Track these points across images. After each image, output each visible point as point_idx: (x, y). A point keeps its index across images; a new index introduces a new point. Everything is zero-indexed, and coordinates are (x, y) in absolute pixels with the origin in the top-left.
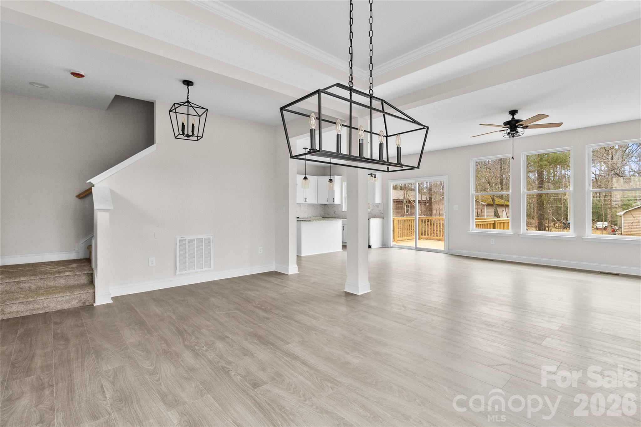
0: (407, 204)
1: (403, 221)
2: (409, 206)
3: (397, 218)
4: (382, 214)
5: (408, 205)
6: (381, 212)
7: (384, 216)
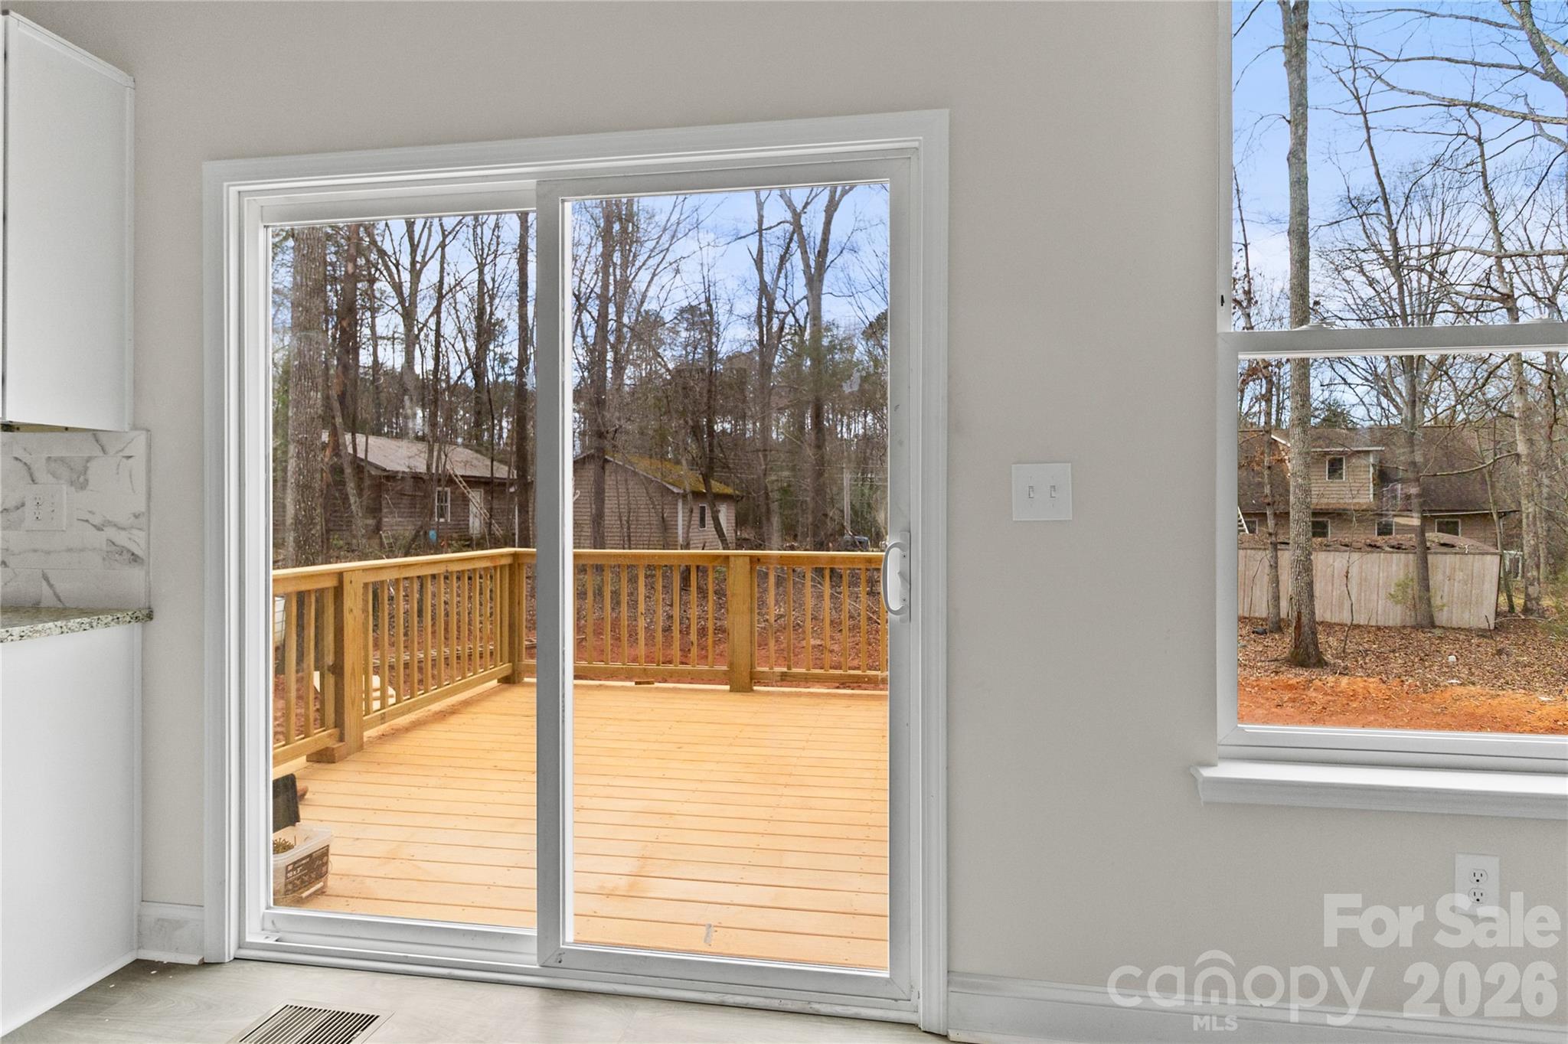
0: (440, 489)
1: (416, 586)
2: (449, 494)
3: (365, 570)
4: (135, 558)
5: (446, 493)
6: (121, 539)
7: (149, 594)
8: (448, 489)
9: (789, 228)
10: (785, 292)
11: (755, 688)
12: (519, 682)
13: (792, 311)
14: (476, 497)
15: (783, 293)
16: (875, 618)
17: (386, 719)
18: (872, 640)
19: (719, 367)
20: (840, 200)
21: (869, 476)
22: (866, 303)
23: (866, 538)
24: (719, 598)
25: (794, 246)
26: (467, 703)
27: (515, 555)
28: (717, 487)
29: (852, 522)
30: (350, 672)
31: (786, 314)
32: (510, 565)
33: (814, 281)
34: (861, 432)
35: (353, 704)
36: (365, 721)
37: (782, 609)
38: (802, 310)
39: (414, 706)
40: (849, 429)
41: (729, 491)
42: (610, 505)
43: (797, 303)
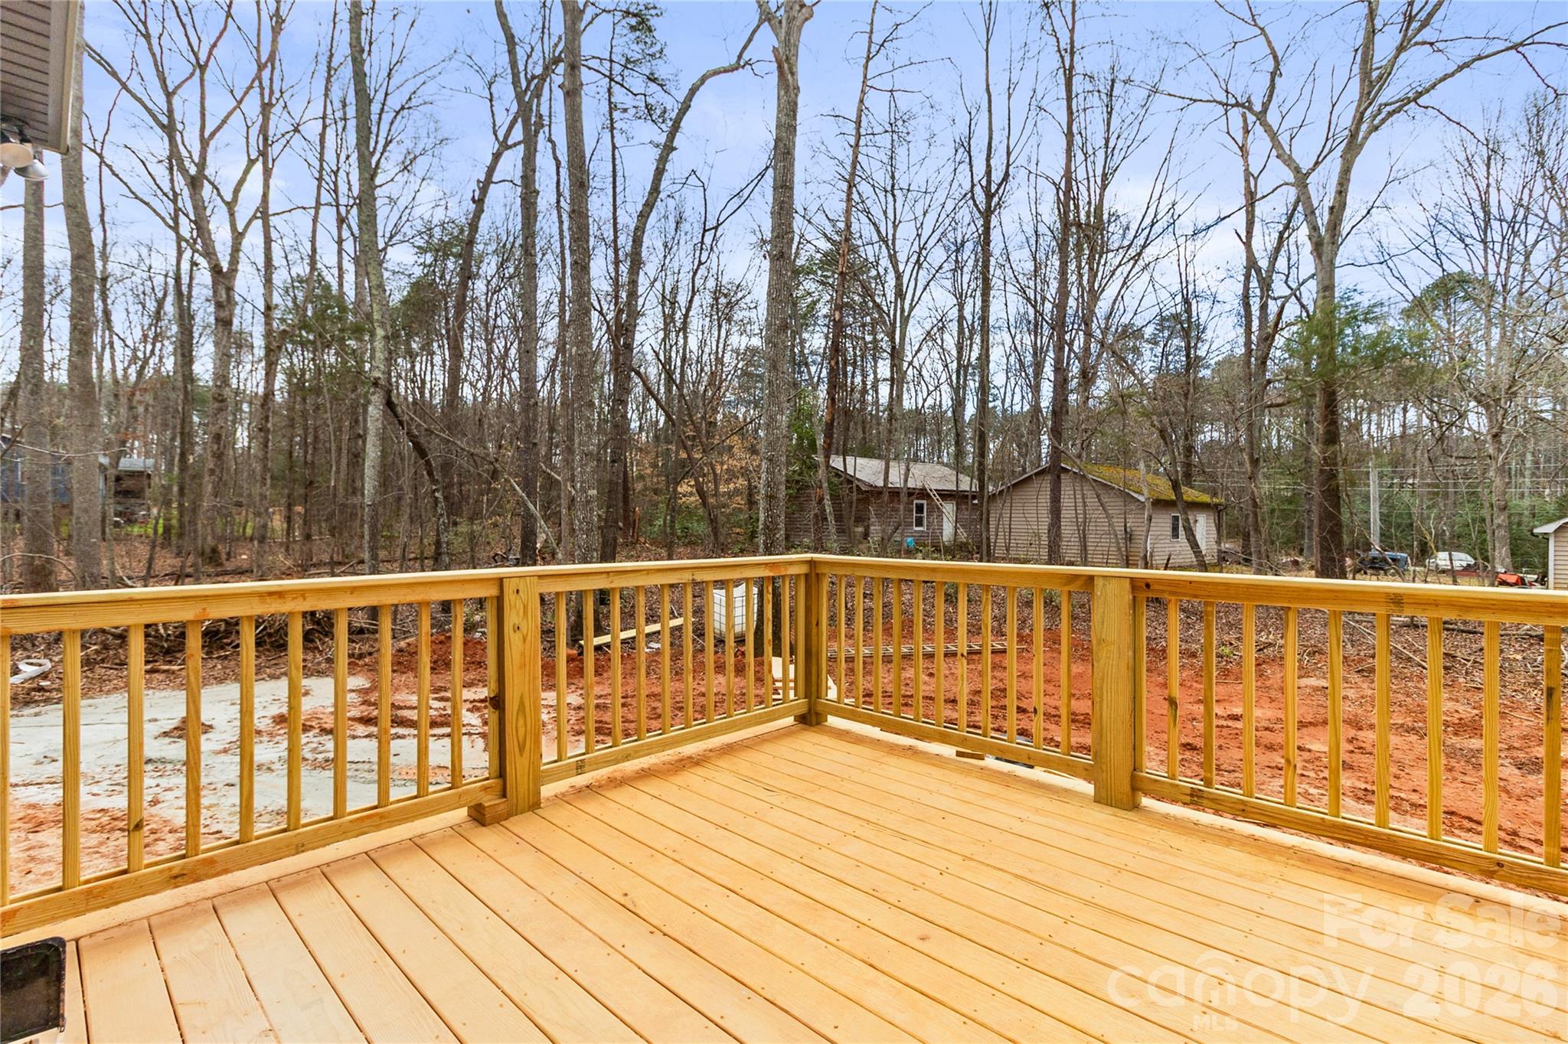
0: (917, 501)
2: (925, 506)
5: (923, 504)
8: (924, 502)
9: (1292, 193)
10: (1288, 276)
11: (1146, 801)
12: (818, 723)
13: (1295, 293)
14: (949, 509)
15: (1284, 278)
16: (1417, 659)
17: (587, 768)
18: (1412, 690)
19: (1205, 373)
20: (1366, 138)
21: (1410, 481)
22: (1406, 271)
23: (1405, 555)
24: (1188, 617)
25: (1299, 216)
26: (728, 750)
27: (812, 563)
28: (1190, 494)
29: (1382, 535)
30: (516, 708)
31: (1287, 298)
32: (806, 575)
33: (1325, 246)
34: (1398, 431)
35: (521, 749)
36: (543, 772)
37: (1271, 636)
38: (1310, 292)
39: (636, 752)
40: (1380, 428)
41: (1205, 498)
42: (1067, 514)
43: (1303, 283)
